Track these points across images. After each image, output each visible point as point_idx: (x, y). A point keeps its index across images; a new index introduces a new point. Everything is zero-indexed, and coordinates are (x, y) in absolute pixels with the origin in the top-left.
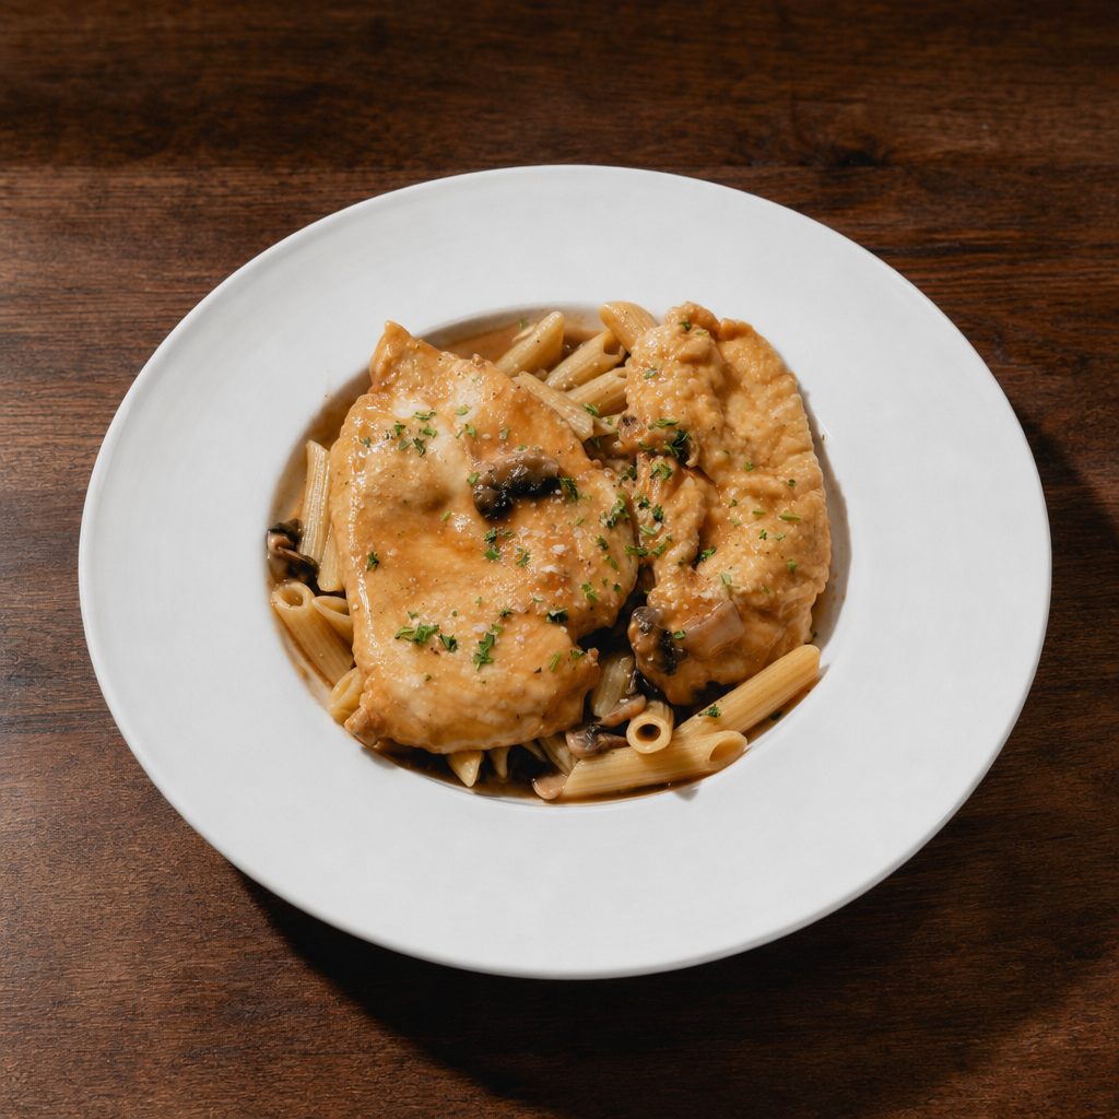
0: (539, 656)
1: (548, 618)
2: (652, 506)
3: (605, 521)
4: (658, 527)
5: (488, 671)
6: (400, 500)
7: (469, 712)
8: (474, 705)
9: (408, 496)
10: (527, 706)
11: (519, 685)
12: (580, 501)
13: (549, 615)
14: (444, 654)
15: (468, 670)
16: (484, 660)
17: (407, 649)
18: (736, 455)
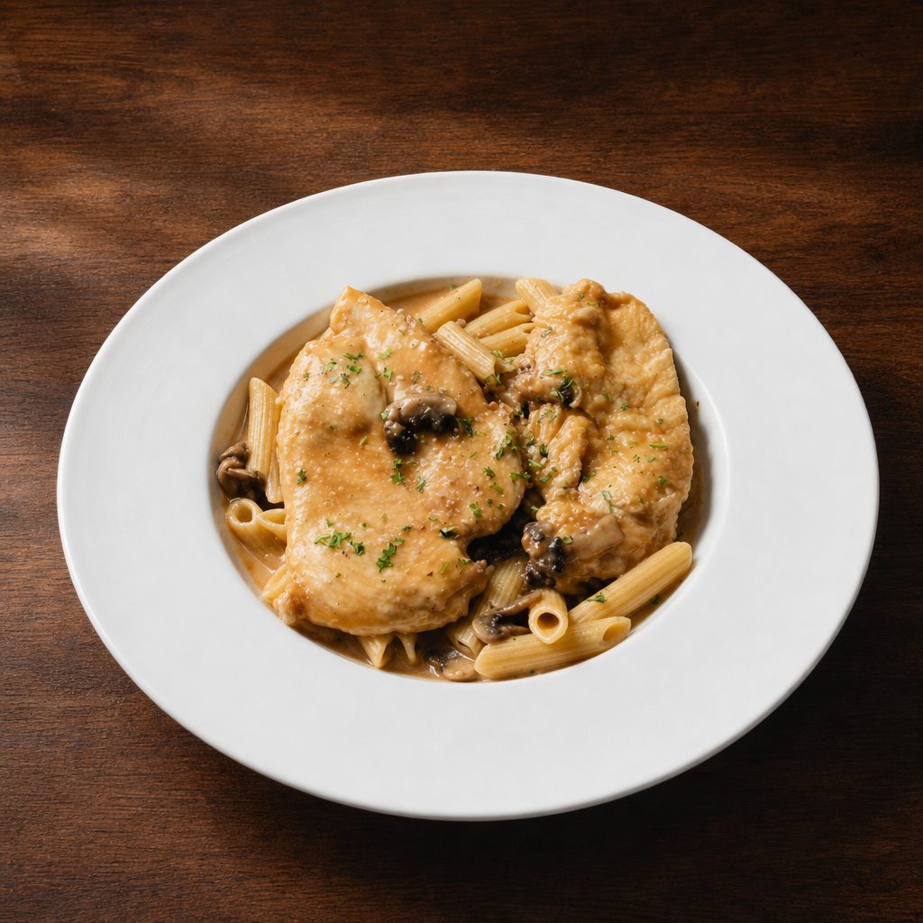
0: (432, 564)
1: (441, 534)
2: (539, 444)
3: (493, 454)
4: (544, 460)
5: (388, 572)
6: (328, 426)
7: (370, 604)
8: (375, 599)
9: (334, 423)
10: (419, 601)
11: (413, 584)
12: (475, 438)
13: (441, 531)
14: (354, 557)
15: (372, 571)
16: (385, 563)
17: (322, 552)
18: (614, 398)
